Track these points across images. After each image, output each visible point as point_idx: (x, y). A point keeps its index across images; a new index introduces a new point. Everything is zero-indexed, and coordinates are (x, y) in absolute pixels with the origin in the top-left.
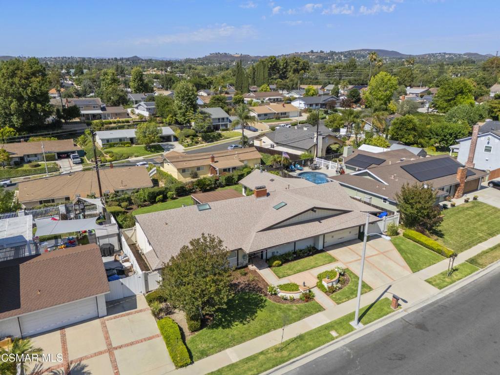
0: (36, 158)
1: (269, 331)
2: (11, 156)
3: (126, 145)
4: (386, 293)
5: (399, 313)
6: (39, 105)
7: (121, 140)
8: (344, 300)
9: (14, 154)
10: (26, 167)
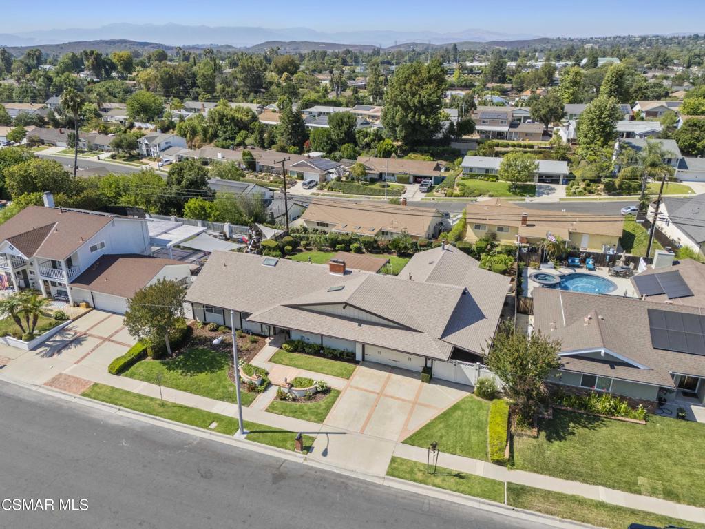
0: (393, 178)
1: (185, 391)
2: (367, 171)
3: (491, 179)
4: (325, 435)
5: (295, 456)
6: (423, 117)
7: (487, 171)
8: (277, 412)
9: (371, 170)
10: (377, 186)
